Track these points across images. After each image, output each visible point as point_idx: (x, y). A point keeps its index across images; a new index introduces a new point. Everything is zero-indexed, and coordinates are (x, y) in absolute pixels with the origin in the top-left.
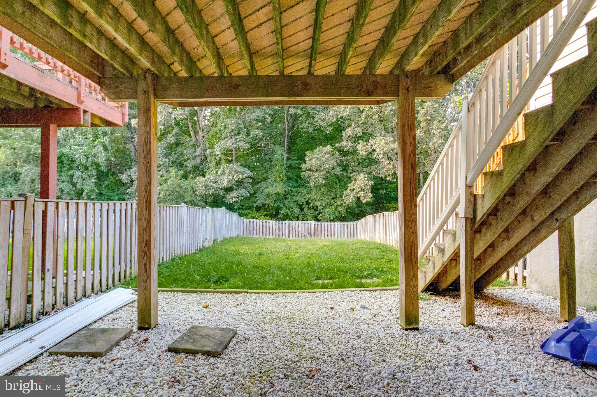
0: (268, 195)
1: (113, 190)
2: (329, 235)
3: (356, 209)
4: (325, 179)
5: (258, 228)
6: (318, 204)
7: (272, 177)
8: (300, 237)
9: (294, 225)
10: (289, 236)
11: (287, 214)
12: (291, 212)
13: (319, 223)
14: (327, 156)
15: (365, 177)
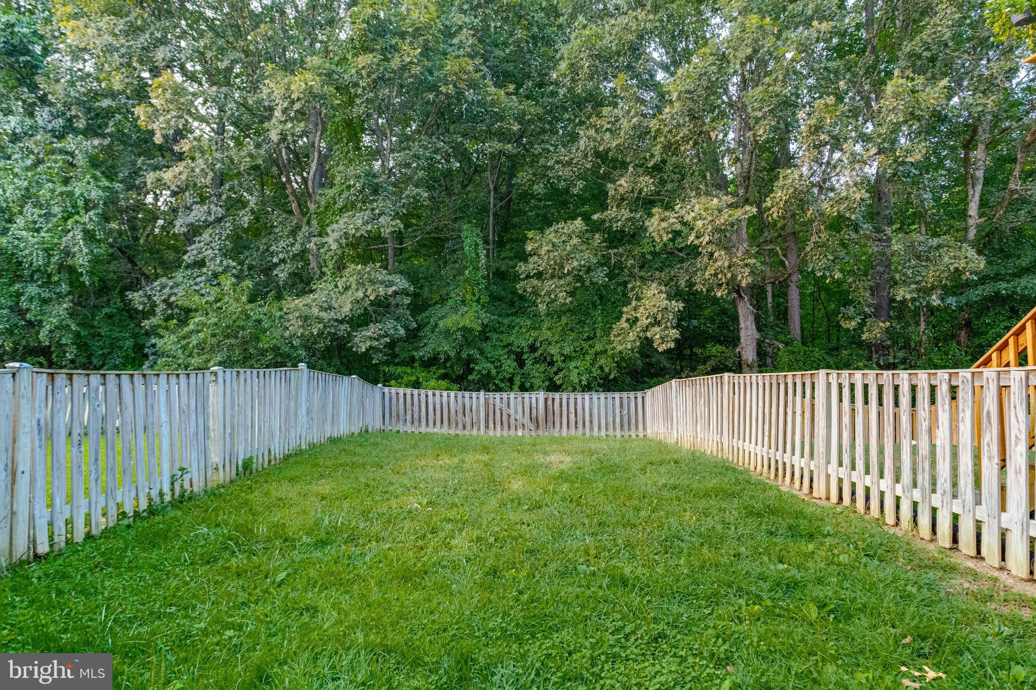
0: (447, 333)
1: (123, 327)
2: (580, 424)
3: (639, 362)
4: (572, 294)
5: (416, 408)
6: (554, 350)
7: (456, 294)
8: (513, 427)
9: (498, 401)
10: (487, 427)
11: (489, 372)
12: (496, 367)
13: (557, 396)
14: (575, 241)
15: (661, 292)
